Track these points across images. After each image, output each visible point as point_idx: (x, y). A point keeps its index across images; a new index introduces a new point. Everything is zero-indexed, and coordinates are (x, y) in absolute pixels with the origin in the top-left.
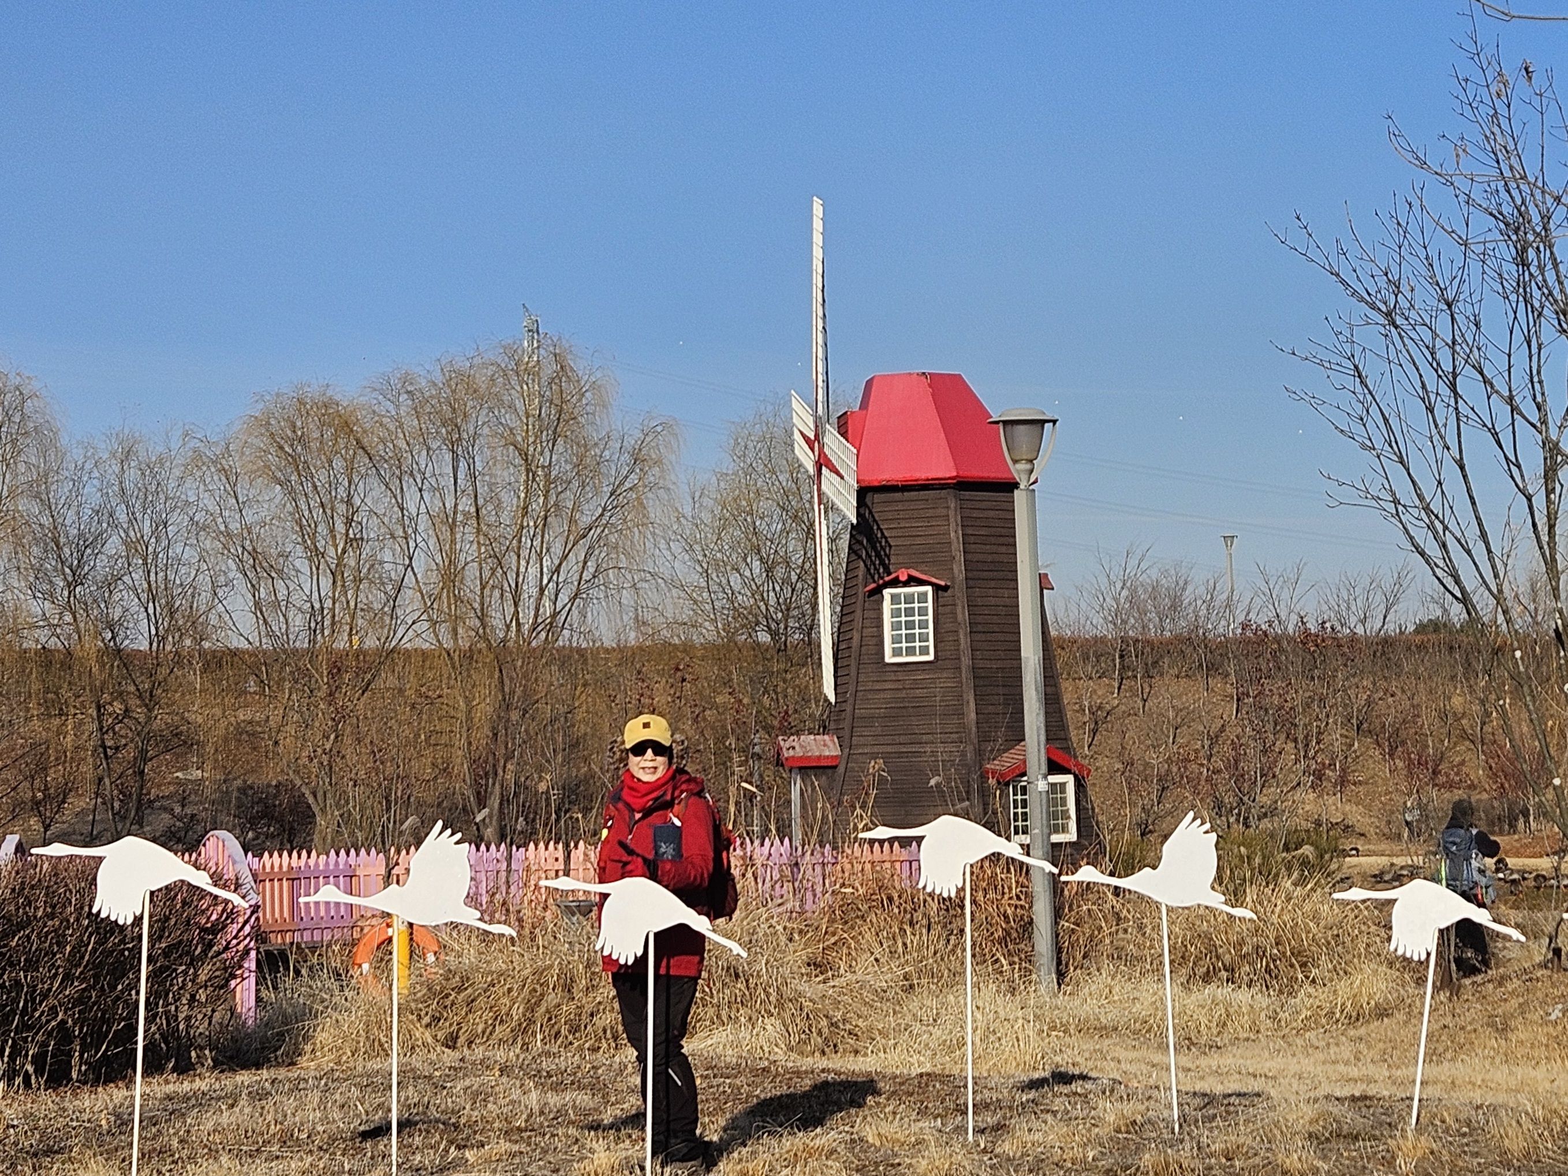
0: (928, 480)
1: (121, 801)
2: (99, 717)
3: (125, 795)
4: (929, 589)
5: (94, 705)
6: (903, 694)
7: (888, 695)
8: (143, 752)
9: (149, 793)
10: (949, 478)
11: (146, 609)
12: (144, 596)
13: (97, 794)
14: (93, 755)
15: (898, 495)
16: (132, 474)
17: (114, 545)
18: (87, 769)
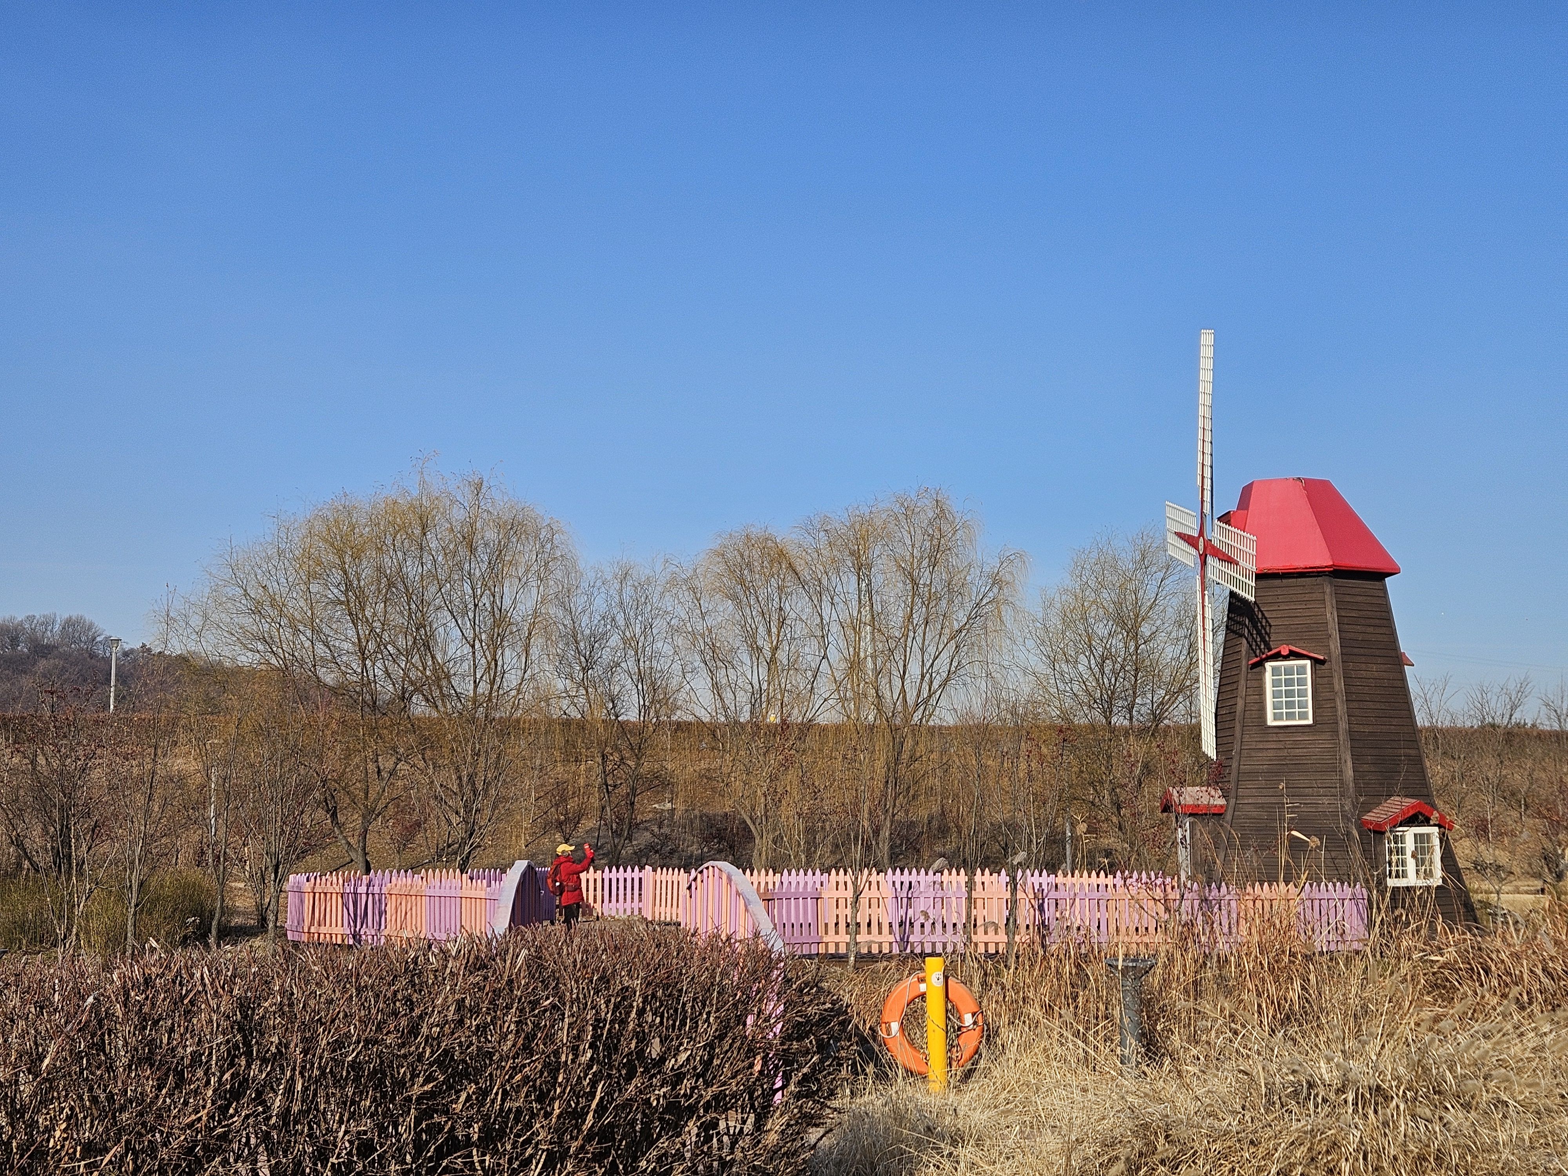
0: (1306, 568)
1: (617, 823)
2: (603, 763)
3: (621, 820)
4: (1308, 663)
5: (599, 755)
6: (1285, 753)
7: (1271, 753)
8: (634, 789)
9: (636, 818)
10: (1326, 567)
11: (637, 687)
12: (635, 677)
13: (601, 818)
14: (598, 791)
15: (1277, 582)
16: (628, 591)
17: (615, 640)
18: (594, 801)
